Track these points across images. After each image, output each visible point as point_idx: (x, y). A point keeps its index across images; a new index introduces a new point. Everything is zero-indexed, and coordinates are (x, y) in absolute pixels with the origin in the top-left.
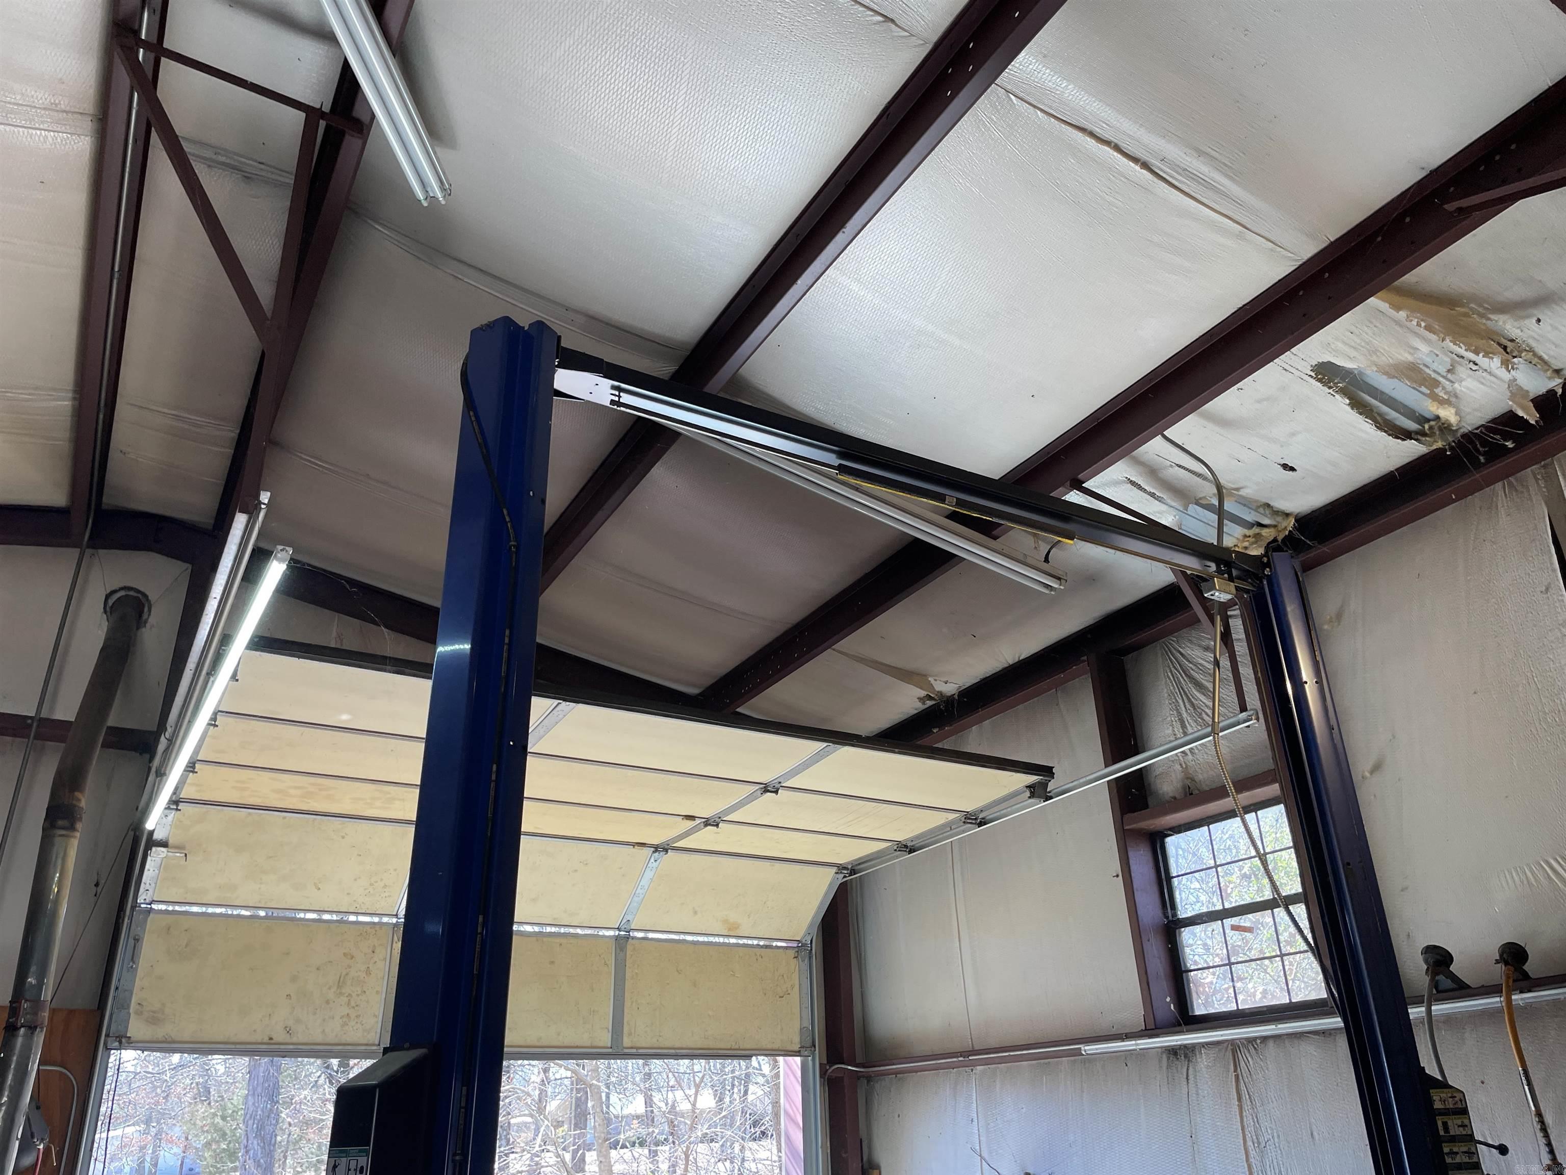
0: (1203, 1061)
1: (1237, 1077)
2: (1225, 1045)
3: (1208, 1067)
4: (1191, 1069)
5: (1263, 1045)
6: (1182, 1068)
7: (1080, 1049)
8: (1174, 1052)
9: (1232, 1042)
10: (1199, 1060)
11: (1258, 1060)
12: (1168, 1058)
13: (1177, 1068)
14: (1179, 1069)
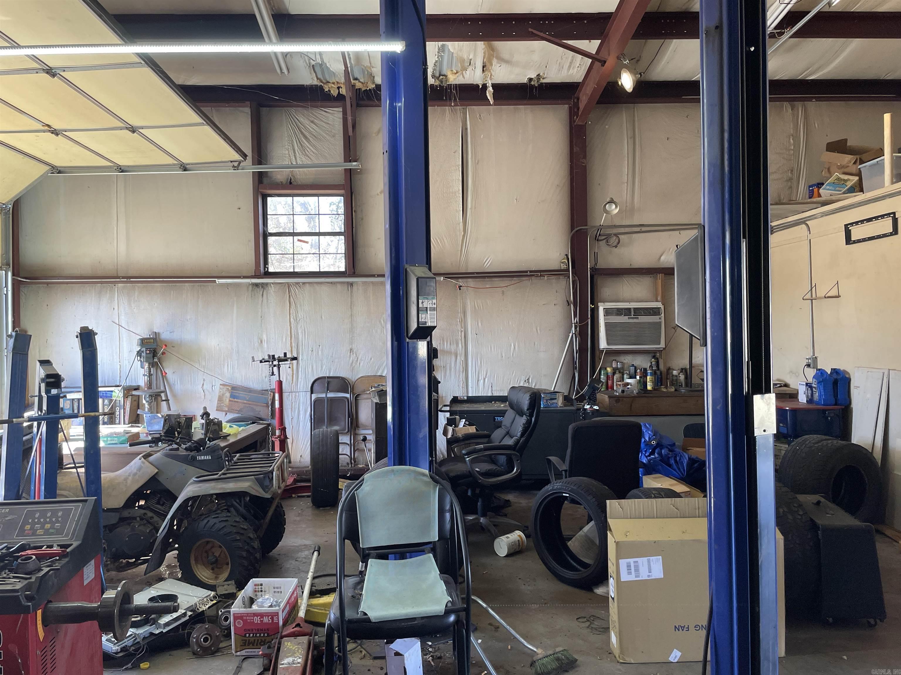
0: (272, 290)
1: (289, 296)
2: (285, 284)
3: (274, 292)
4: (265, 293)
5: (303, 285)
6: (260, 291)
7: (215, 281)
8: (257, 285)
9: (288, 283)
10: (270, 288)
11: (301, 291)
12: (253, 287)
13: (257, 291)
14: (258, 292)
